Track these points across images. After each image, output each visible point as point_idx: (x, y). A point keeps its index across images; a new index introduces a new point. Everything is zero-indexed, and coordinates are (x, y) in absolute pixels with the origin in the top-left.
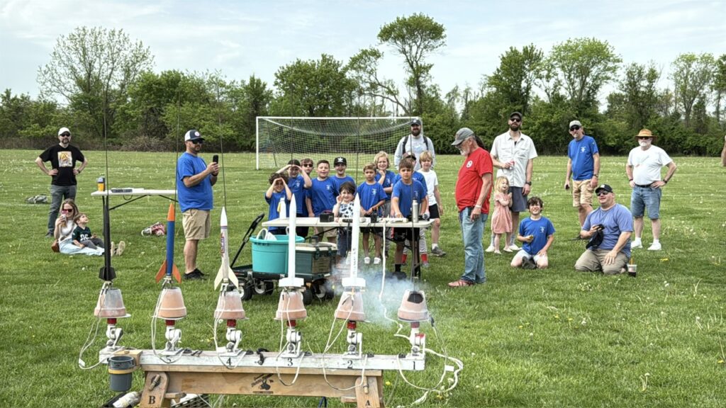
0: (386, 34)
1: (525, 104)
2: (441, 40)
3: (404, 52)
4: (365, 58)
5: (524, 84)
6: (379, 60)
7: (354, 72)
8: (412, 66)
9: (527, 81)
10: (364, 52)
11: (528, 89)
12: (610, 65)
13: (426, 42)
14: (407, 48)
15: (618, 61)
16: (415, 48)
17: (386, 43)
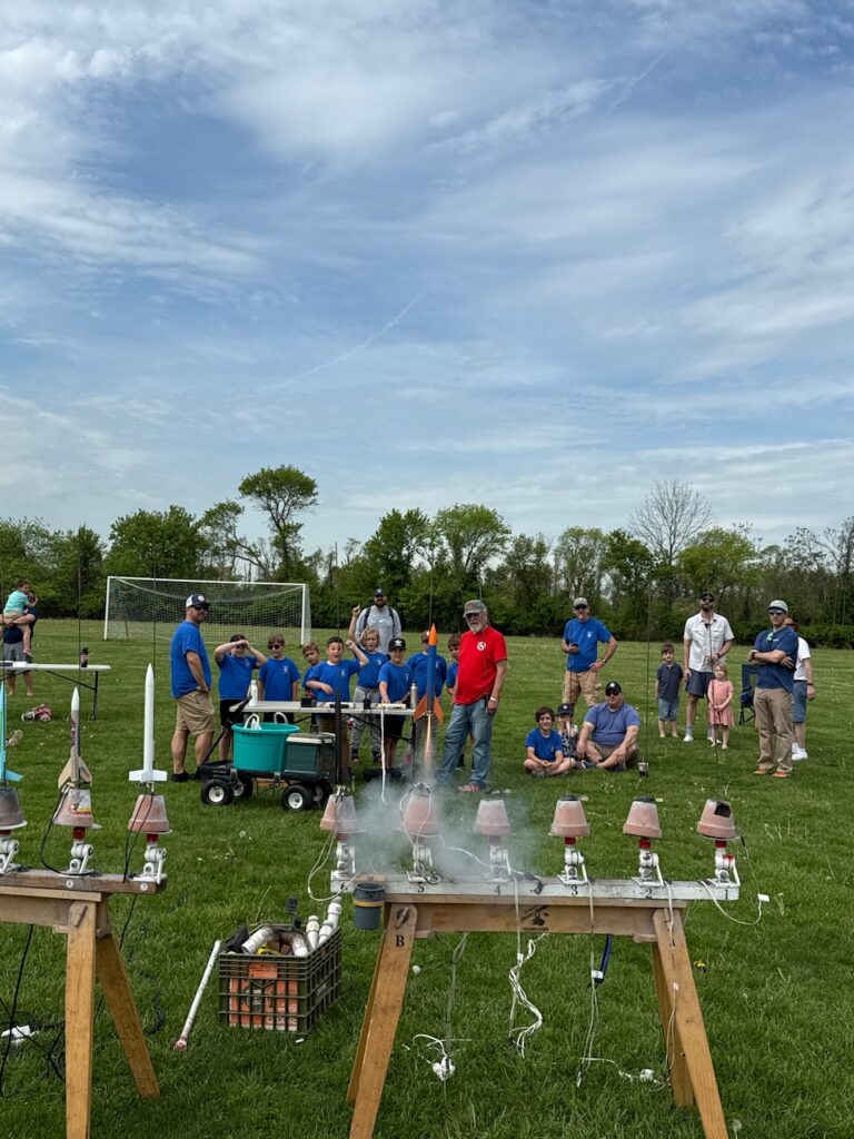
0: (249, 487)
1: (405, 572)
2: (313, 498)
3: (269, 509)
4: (223, 513)
5: (405, 552)
6: (239, 516)
7: (208, 528)
8: (278, 525)
9: (408, 549)
10: (222, 507)
11: (410, 557)
12: (499, 536)
13: (295, 499)
14: (273, 504)
15: (507, 532)
16: (281, 504)
17: (249, 497)
